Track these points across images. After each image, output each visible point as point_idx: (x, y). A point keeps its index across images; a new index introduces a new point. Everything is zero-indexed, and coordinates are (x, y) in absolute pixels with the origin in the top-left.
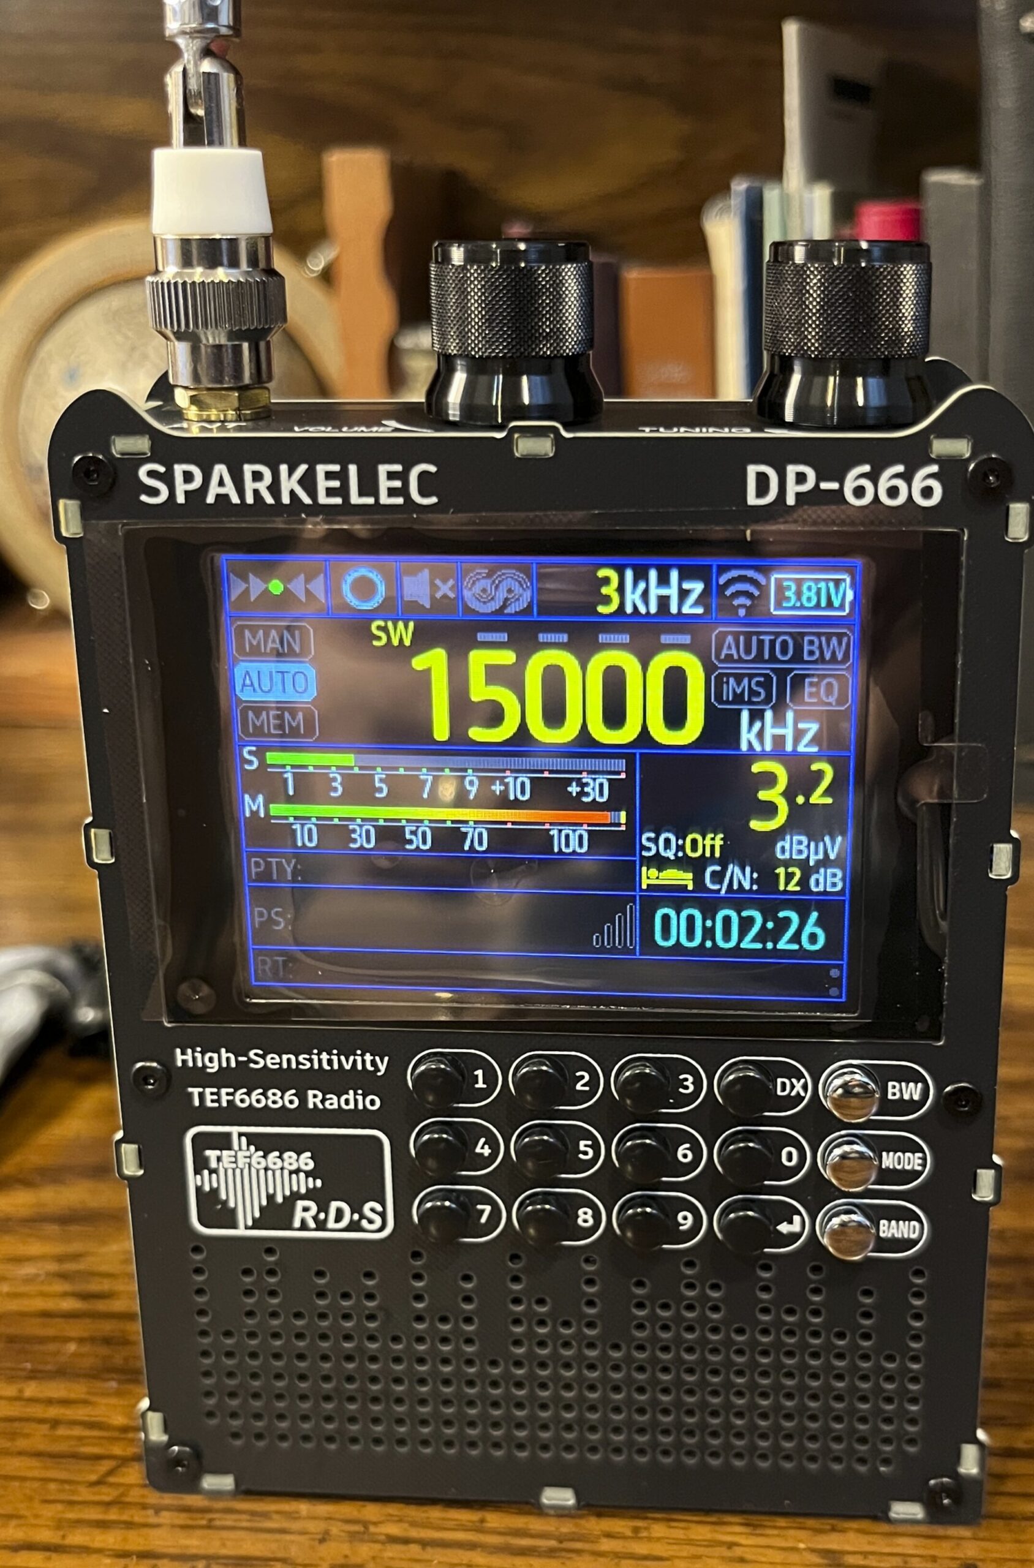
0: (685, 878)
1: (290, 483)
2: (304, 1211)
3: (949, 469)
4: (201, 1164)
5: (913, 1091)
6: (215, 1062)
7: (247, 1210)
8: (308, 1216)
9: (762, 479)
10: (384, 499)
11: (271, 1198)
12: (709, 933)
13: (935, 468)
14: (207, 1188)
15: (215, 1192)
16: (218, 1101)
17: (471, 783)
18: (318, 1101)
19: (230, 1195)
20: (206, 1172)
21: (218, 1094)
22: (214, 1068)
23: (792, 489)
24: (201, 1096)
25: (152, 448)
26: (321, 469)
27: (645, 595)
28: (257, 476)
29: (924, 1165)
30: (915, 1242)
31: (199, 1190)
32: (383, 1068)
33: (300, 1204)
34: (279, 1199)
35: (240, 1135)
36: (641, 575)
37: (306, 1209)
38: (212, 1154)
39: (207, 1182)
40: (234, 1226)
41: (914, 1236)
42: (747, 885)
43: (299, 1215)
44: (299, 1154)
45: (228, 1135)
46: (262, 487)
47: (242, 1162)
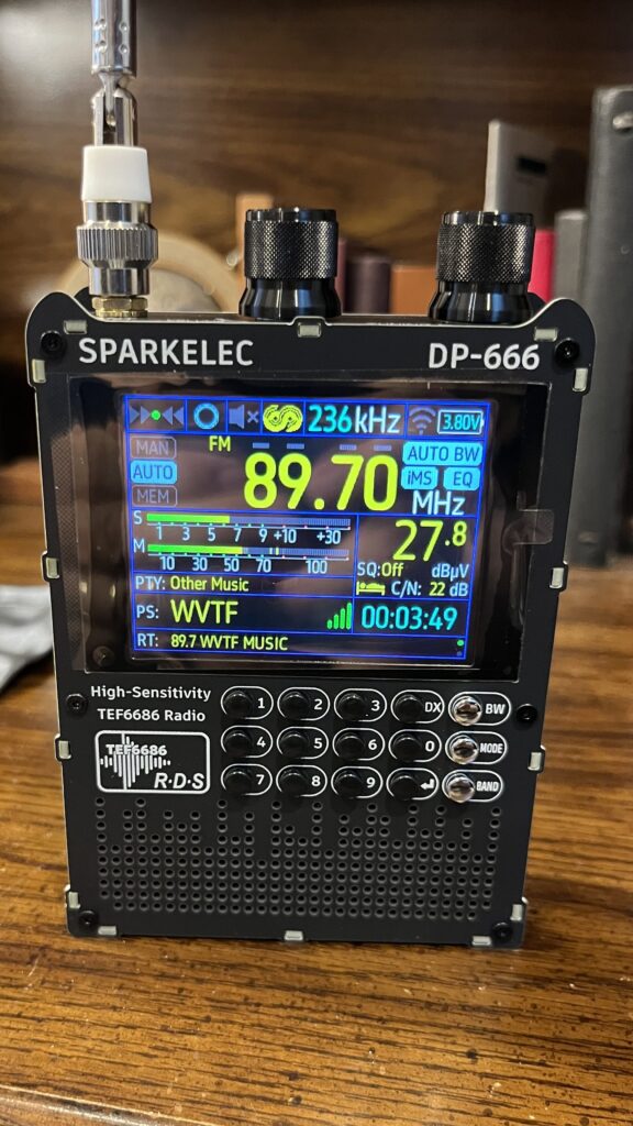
0: (381, 589)
1: (168, 352)
2: (161, 779)
3: (544, 347)
4: (104, 752)
5: (499, 709)
6: (113, 694)
7: (129, 778)
8: (163, 781)
9: (439, 352)
10: (222, 362)
11: (142, 771)
12: (392, 620)
13: (536, 347)
14: (106, 766)
15: (111, 768)
16: (115, 716)
17: (263, 533)
18: (170, 716)
19: (119, 770)
20: (106, 757)
21: (114, 712)
22: (112, 697)
23: (455, 358)
24: (105, 713)
25: (88, 328)
26: (186, 343)
27: (367, 422)
28: (149, 347)
29: (503, 751)
30: (495, 793)
31: (102, 767)
32: (207, 697)
33: (158, 775)
34: (147, 772)
35: (126, 735)
36: (365, 410)
37: (161, 777)
38: (110, 747)
39: (107, 762)
40: (122, 788)
41: (495, 790)
42: (415, 593)
43: (157, 780)
44: (159, 747)
45: (120, 735)
46: (151, 353)
47: (126, 751)
